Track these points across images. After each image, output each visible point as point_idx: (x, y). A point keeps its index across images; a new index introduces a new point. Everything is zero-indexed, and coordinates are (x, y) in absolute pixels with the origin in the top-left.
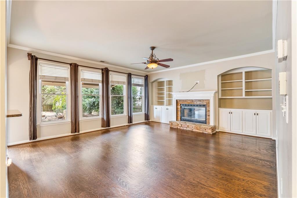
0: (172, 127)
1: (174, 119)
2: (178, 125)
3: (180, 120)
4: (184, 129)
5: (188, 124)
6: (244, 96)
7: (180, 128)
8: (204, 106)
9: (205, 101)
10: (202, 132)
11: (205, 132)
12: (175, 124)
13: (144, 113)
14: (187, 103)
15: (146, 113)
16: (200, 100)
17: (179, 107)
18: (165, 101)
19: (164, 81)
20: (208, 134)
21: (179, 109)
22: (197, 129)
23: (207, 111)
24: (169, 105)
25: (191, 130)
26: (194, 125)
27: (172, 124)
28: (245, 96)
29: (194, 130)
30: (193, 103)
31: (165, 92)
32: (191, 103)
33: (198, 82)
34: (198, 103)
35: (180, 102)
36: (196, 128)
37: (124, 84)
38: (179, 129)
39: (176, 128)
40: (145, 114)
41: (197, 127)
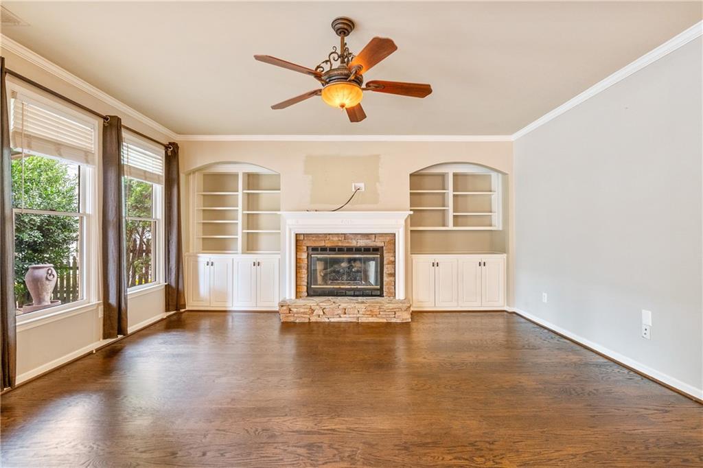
0: (291, 319)
1: (290, 294)
2: (313, 313)
3: (306, 294)
4: (332, 320)
5: (343, 305)
6: (451, 227)
7: (319, 320)
8: (376, 250)
9: (380, 238)
10: (385, 321)
11: (394, 320)
12: (302, 310)
13: (163, 283)
14: (328, 245)
15: (173, 284)
16: (367, 236)
17: (304, 256)
18: (239, 237)
19: (236, 175)
20: (403, 323)
21: (304, 263)
22: (372, 316)
23: (385, 262)
24: (248, 250)
25: (355, 320)
26: (363, 306)
27: (290, 310)
28: (454, 226)
29: (364, 320)
30: (348, 242)
31: (240, 208)
32: (340, 244)
33: (361, 185)
34: (362, 243)
35: (305, 242)
36: (368, 313)
37: (87, 162)
38: (317, 323)
39: (307, 321)
40: (168, 287)
41: (372, 309)
